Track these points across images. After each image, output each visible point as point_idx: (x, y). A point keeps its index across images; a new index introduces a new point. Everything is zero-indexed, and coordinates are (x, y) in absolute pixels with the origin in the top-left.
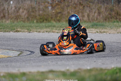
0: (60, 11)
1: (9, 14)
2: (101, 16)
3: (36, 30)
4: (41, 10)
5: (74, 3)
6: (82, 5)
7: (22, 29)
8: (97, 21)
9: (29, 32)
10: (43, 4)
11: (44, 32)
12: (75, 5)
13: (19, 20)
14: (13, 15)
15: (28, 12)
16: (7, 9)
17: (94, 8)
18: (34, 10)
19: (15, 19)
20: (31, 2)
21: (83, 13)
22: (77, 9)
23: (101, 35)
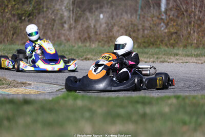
1: (96, 35)
10: (149, 19)
13: (111, 44)
18: (136, 28)
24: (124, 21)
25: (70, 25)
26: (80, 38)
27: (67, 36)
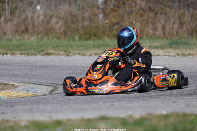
0: (117, 21)
1: (34, 27)
2: (184, 28)
3: (79, 52)
4: (86, 20)
5: (141, 8)
6: (153, 11)
7: (56, 50)
8: (177, 37)
9: (68, 55)
10: (89, 9)
11: (92, 55)
12: (141, 11)
13: (50, 36)
14: (41, 28)
15: (66, 22)
16: (32, 18)
17: (172, 16)
18: (75, 19)
19: (45, 33)
20: (70, 6)
21: (154, 24)
22: (146, 17)
23: (184, 59)
24: (62, 12)
25: (6, 17)
26: (17, 31)
27: (3, 29)
